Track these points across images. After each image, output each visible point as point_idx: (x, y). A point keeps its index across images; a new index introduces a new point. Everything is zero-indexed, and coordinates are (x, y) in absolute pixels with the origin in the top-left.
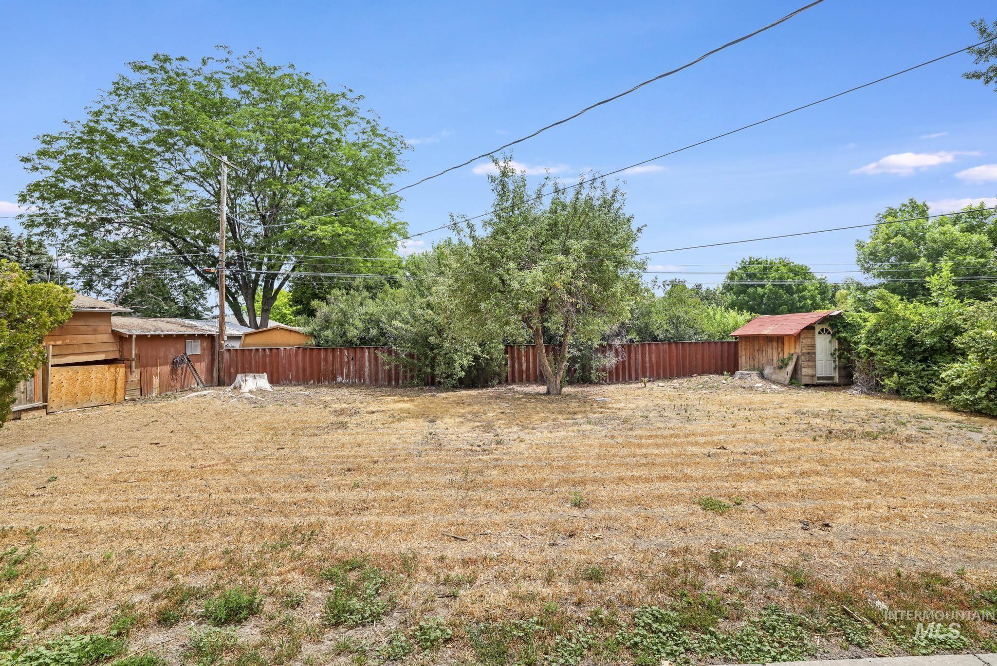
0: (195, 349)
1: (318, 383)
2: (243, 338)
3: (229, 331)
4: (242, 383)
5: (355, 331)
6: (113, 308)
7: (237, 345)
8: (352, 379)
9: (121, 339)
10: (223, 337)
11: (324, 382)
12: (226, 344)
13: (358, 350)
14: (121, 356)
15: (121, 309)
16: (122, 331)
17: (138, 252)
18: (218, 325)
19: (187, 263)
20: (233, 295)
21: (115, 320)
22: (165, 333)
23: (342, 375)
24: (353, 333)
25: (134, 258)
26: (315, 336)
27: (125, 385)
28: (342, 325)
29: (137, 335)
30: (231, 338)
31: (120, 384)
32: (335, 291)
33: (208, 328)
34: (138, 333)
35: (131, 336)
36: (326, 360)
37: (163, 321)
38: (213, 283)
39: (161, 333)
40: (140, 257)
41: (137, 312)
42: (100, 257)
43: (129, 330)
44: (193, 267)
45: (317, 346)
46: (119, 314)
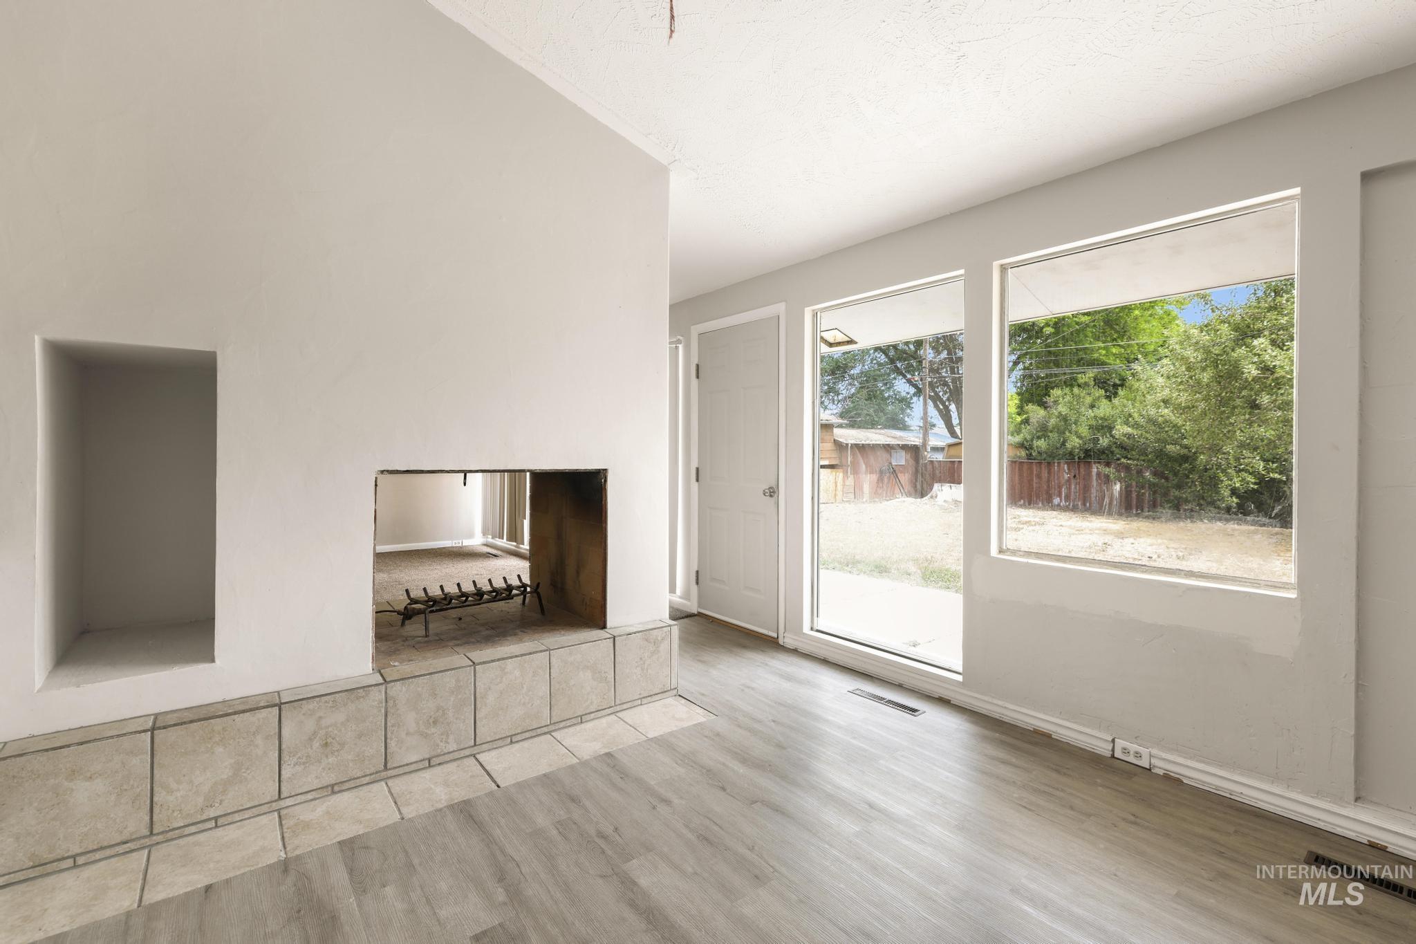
0: (900, 459)
1: (1030, 504)
2: (946, 449)
3: (933, 442)
4: (938, 492)
5: (1077, 440)
6: (835, 420)
7: (939, 457)
8: (1074, 501)
9: (840, 446)
10: (926, 449)
11: (1038, 504)
12: (930, 456)
13: (1082, 465)
14: (840, 462)
15: (841, 421)
16: (840, 440)
17: (853, 367)
18: (921, 436)
19: (898, 371)
20: (943, 403)
21: (836, 431)
22: (874, 442)
23: (1060, 495)
24: (1074, 442)
25: (852, 372)
26: (1026, 448)
27: (843, 488)
28: (1062, 433)
29: (851, 444)
30: (935, 449)
31: (840, 487)
32: (1056, 392)
33: (912, 439)
34: (853, 442)
35: (847, 444)
36: (1039, 477)
37: (873, 433)
38: (919, 391)
39: (871, 443)
40: (855, 371)
41: (853, 425)
42: (826, 374)
43: (846, 440)
44: (905, 376)
45: (1028, 459)
46: (840, 426)
